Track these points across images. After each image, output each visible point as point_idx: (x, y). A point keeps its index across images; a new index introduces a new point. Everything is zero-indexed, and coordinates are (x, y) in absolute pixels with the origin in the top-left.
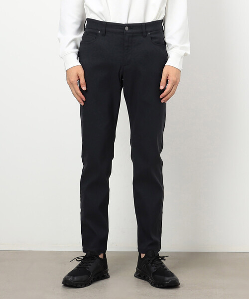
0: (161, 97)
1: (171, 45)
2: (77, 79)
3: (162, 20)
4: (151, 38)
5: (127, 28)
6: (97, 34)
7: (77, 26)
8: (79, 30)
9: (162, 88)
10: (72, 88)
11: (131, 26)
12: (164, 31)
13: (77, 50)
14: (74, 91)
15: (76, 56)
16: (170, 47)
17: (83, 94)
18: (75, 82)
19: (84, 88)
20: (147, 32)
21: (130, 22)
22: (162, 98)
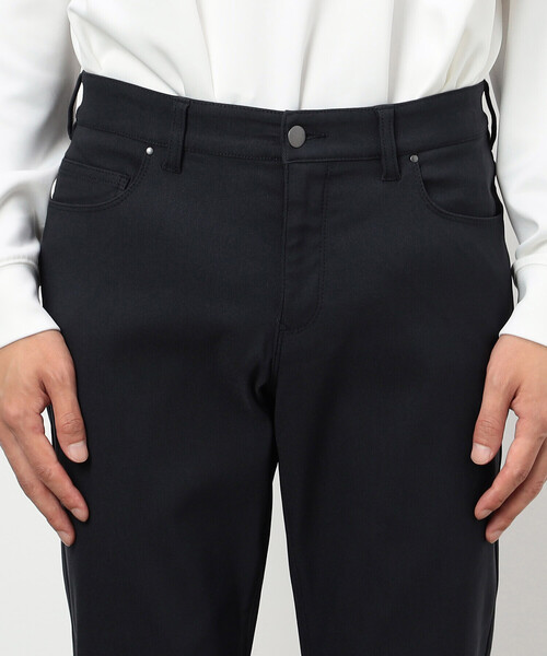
0: (481, 510)
1: (535, 224)
2: (38, 402)
3: (484, 85)
4: (428, 183)
5: (296, 135)
6: (139, 161)
7: (36, 115)
8: (45, 136)
9: (481, 454)
10: (17, 452)
11: (320, 123)
12: (491, 140)
13: (33, 248)
14: (24, 466)
15: (29, 284)
16: (530, 238)
17: (75, 483)
18: (32, 421)
19: (77, 452)
20: (401, 154)
21: (313, 103)
22: (488, 520)
